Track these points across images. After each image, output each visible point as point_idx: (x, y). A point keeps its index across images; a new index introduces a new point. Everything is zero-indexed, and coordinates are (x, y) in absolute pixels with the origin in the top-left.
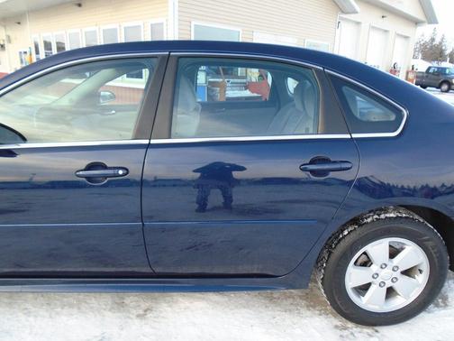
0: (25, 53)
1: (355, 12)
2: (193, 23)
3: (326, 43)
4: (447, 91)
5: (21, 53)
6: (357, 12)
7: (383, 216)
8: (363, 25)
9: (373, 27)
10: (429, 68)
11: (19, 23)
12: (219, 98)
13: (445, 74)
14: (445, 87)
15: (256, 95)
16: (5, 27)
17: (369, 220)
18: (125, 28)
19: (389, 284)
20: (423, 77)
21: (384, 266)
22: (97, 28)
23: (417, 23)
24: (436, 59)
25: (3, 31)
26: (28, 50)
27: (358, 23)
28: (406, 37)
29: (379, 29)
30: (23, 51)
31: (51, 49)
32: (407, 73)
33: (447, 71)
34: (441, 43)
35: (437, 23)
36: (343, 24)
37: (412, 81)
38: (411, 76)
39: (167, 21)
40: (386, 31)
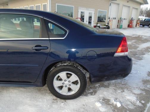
2: (56, 4)
3: (106, 11)
7: (63, 65)
8: (120, 5)
10: (145, 19)
11: (7, 5)
16: (3, 6)
17: (58, 66)
18: (36, 6)
19: (68, 86)
20: (143, 22)
21: (65, 81)
22: (28, 6)
23: (141, 4)
27: (118, 4)
28: (137, 9)
29: (127, 6)
35: (148, 4)
37: (139, 24)
38: (138, 22)
39: (48, 3)
40: (129, 7)
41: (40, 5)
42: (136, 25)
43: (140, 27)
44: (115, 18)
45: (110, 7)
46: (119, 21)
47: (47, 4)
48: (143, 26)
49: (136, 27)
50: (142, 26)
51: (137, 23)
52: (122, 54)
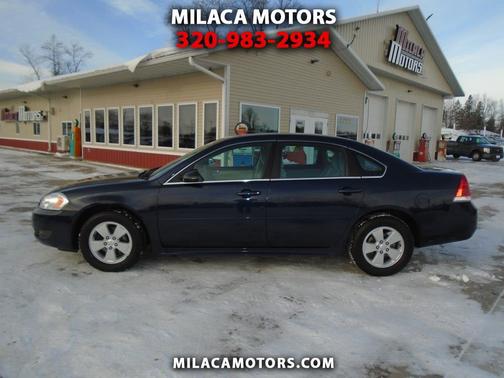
0: (70, 124)
1: (381, 90)
2: (241, 104)
3: (356, 117)
4: (479, 160)
5: (64, 124)
8: (389, 99)
9: (400, 101)
10: (460, 138)
11: (66, 97)
13: (476, 143)
14: (476, 156)
15: (293, 163)
16: (49, 100)
18: (180, 107)
20: (454, 146)
22: (152, 106)
24: (474, 127)
25: (48, 104)
26: (73, 122)
27: (385, 98)
28: (434, 109)
29: (407, 102)
30: (66, 122)
31: (103, 127)
32: (438, 142)
33: (478, 141)
34: (478, 111)
35: (464, 96)
36: (371, 99)
37: (443, 150)
38: (441, 145)
40: (413, 104)
42: (436, 154)
43: (448, 159)
44: (379, 136)
45: (366, 106)
46: (388, 143)
47: (217, 102)
48: (456, 156)
49: (436, 158)
50: (452, 156)
51: (438, 149)
52: (464, 199)
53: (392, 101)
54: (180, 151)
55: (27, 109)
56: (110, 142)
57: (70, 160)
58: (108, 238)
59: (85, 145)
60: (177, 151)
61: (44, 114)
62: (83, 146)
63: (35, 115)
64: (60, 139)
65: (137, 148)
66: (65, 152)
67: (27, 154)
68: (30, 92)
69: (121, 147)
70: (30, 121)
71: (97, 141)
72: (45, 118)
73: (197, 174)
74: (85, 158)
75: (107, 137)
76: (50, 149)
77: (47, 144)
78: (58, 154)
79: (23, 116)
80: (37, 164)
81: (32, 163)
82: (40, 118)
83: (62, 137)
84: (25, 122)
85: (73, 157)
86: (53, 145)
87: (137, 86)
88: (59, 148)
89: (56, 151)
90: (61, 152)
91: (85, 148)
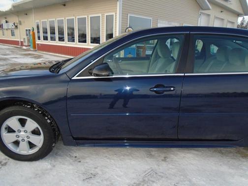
0: (30, 30)
2: (129, 15)
5: (27, 30)
6: (210, 9)
8: (211, 16)
9: (216, 17)
11: (26, 14)
12: (142, 55)
16: (18, 16)
18: (91, 17)
23: (239, 15)
25: (17, 19)
26: (31, 29)
27: (209, 15)
28: (233, 23)
29: (220, 18)
30: (28, 29)
31: (47, 31)
36: (202, 16)
39: (116, 14)
40: (223, 19)
41: (100, 16)
45: (199, 19)
47: (114, 14)
53: (212, 17)
54: (90, 46)
55: (7, 22)
56: (51, 40)
57: (31, 50)
58: (19, 131)
59: (38, 42)
60: (89, 45)
61: (16, 25)
62: (37, 42)
63: (11, 25)
64: (24, 39)
65: (66, 44)
66: (28, 46)
67: (8, 47)
68: (6, 11)
69: (57, 43)
70: (9, 29)
71: (44, 39)
72: (16, 27)
73: (107, 68)
74: (38, 50)
75: (49, 38)
76: (20, 45)
77: (18, 41)
78: (24, 47)
79: (5, 26)
80: (10, 53)
81: (8, 52)
82: (14, 27)
83: (26, 37)
84: (7, 29)
85: (32, 49)
86: (22, 42)
87: (65, 5)
88: (24, 44)
89: (23, 46)
90: (26, 46)
91: (38, 44)
